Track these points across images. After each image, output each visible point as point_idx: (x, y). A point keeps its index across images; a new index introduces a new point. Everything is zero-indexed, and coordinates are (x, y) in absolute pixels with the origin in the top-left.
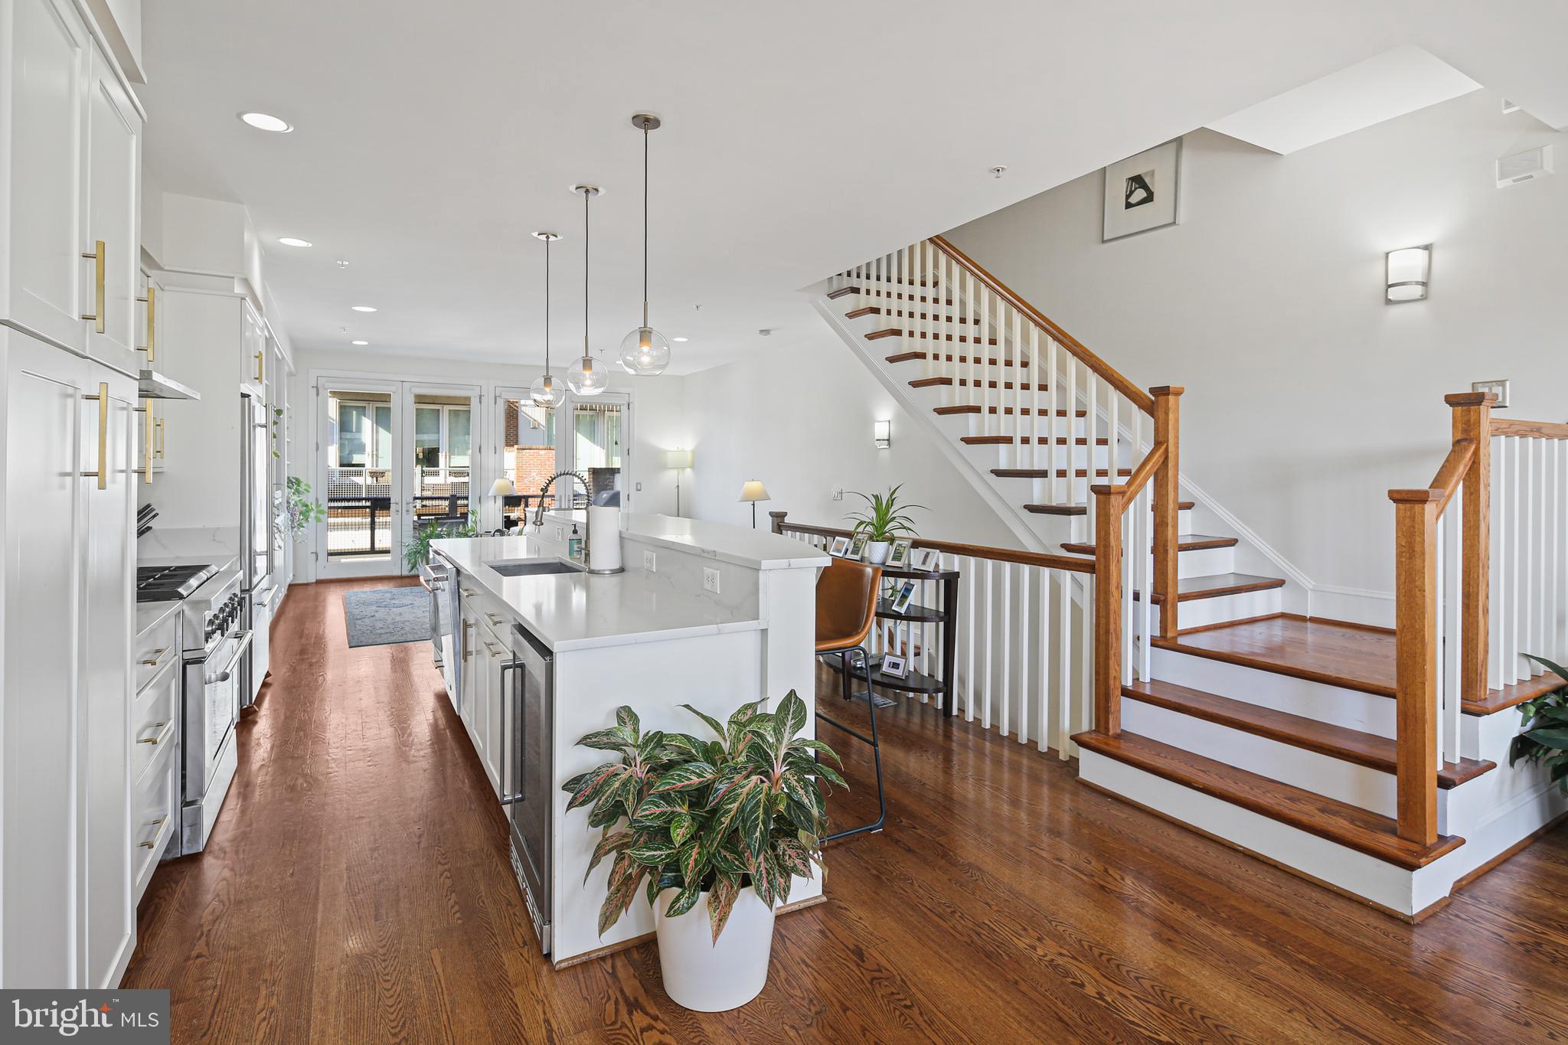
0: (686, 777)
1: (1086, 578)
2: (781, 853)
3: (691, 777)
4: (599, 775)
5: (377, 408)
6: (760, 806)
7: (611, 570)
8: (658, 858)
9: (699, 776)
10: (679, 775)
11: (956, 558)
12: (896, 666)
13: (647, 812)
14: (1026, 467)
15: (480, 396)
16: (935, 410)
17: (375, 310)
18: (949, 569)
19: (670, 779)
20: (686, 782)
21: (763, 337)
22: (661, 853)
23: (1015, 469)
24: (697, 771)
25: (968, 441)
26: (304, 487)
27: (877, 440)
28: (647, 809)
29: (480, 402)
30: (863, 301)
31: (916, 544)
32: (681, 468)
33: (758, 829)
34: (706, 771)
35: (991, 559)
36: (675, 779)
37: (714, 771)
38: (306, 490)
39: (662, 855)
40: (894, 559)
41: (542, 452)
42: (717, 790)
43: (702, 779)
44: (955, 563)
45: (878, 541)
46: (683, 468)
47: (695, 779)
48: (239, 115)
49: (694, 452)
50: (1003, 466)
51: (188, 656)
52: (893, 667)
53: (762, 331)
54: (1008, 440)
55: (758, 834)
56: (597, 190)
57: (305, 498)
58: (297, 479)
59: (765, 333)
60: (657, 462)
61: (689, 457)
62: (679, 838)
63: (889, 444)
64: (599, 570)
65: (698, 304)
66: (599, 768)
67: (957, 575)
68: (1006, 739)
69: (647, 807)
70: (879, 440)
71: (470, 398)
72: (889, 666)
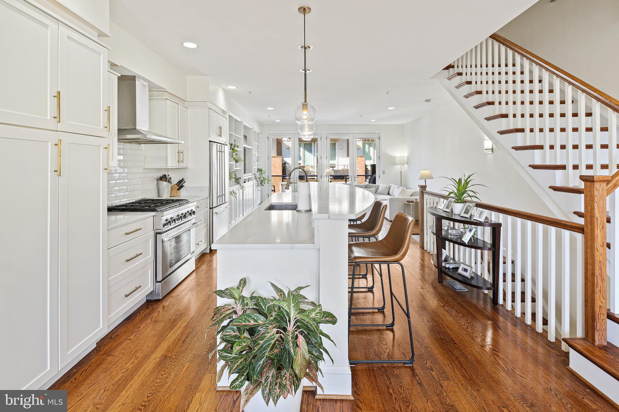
0: (248, 320)
1: (579, 237)
2: (283, 375)
3: (251, 321)
4: (224, 309)
5: (304, 144)
6: (269, 347)
7: (305, 210)
8: (229, 358)
9: (256, 321)
10: (245, 319)
11: (501, 215)
12: (466, 270)
13: (228, 334)
14: (553, 163)
15: (321, 138)
16: (498, 132)
17: (273, 109)
18: (497, 222)
19: (240, 319)
20: (248, 323)
21: (426, 103)
22: (231, 355)
23: (545, 164)
24: (255, 318)
25: (517, 148)
26: (263, 172)
27: (485, 149)
28: (228, 332)
29: (321, 140)
30: (464, 78)
31: (478, 205)
32: (402, 164)
33: (263, 360)
34: (260, 319)
35: (520, 218)
36: (242, 320)
37: (264, 320)
38: (264, 173)
39: (231, 357)
40: (465, 213)
41: (359, 158)
42: (259, 331)
43: (256, 323)
44: (500, 218)
45: (458, 203)
46: (404, 164)
47: (252, 322)
48: (182, 44)
49: (408, 157)
50: (538, 162)
51: (157, 231)
52: (464, 271)
53: (426, 101)
54: (541, 147)
55: (261, 362)
56: (309, 47)
57: (264, 176)
58: (261, 169)
59: (427, 101)
60: (392, 161)
61: (406, 159)
62: (235, 351)
63: (492, 151)
64: (301, 210)
65: (387, 91)
66: (225, 305)
67: (500, 225)
68: (529, 328)
69: (229, 331)
70: (487, 149)
71: (317, 139)
72: (462, 270)
